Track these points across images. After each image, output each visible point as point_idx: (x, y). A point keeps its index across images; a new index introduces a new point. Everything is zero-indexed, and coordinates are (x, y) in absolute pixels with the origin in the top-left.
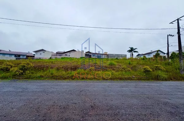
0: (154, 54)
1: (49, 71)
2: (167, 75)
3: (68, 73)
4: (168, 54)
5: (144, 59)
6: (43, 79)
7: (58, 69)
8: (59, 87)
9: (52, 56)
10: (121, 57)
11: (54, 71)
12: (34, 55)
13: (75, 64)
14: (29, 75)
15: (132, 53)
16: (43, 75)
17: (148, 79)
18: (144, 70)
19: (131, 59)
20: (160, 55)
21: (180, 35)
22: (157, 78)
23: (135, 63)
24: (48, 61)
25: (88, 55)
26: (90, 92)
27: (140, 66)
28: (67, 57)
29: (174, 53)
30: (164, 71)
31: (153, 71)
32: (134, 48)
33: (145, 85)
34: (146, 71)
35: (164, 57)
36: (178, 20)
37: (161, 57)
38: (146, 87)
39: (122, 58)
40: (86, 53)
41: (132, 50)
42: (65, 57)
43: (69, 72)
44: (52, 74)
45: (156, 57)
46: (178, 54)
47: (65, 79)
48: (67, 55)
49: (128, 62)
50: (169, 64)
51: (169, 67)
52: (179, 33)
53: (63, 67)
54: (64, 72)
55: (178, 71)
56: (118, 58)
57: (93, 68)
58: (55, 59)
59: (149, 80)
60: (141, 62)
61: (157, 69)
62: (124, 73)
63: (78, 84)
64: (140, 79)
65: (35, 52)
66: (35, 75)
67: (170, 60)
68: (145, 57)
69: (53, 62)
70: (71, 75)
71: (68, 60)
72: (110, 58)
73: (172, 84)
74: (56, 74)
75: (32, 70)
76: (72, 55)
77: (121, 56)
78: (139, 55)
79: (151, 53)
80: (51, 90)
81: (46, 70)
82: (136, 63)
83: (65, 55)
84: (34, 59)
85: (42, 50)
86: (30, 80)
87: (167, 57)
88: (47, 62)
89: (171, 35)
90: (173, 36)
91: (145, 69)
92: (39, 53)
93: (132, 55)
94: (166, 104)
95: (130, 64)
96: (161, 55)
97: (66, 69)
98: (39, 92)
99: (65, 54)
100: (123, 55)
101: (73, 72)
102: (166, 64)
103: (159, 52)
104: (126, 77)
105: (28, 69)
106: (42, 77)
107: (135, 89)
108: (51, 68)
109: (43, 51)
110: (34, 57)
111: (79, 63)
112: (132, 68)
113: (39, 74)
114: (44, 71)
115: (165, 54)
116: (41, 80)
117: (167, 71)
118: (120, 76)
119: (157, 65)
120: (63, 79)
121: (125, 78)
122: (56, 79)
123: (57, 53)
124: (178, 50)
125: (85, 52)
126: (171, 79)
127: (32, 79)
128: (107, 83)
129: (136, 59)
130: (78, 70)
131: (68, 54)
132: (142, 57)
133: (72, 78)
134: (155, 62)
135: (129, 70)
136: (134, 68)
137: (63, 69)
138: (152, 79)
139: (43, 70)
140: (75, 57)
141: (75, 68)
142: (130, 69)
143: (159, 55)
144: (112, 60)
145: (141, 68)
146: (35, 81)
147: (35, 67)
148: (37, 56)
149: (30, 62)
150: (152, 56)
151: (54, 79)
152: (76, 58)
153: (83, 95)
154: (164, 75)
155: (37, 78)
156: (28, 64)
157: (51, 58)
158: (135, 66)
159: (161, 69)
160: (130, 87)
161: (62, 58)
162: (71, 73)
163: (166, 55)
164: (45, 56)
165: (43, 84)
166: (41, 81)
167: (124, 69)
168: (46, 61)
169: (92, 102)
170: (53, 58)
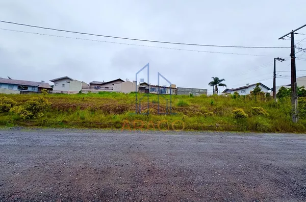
0: (252, 89)
1: (78, 114)
2: (272, 123)
3: (110, 118)
4: (274, 89)
5: (235, 97)
6: (66, 127)
7: (93, 111)
8: (95, 140)
9: (82, 90)
10: (198, 93)
11: (86, 114)
12: (52, 86)
13: (121, 103)
14: (44, 119)
15: (216, 87)
16: (66, 120)
17: (240, 129)
18: (235, 115)
19: (215, 97)
20: (262, 91)
21: (295, 58)
22: (255, 128)
23: (220, 104)
24: (76, 97)
25: (144, 88)
26: (146, 148)
27: (230, 109)
28: (108, 91)
29: (283, 88)
30: (266, 117)
31: (250, 116)
32: (220, 79)
33: (236, 139)
34: (238, 117)
35: (268, 94)
36: (292, 33)
37: (262, 94)
38: (237, 141)
39: (199, 95)
40: (141, 84)
41: (216, 82)
42: (104, 92)
43: (112, 115)
44: (83, 119)
45: (255, 94)
46: (290, 90)
47: (105, 127)
48: (108, 88)
49: (209, 101)
50: (274, 106)
51: (273, 110)
52: (292, 55)
53: (101, 108)
54: (103, 116)
55: (289, 117)
56: (194, 95)
57: (151, 109)
58: (87, 94)
59: (242, 130)
60: (231, 102)
61: (256, 113)
62: (202, 118)
63: (126, 135)
64: (227, 129)
65: (52, 81)
66: (54, 120)
67: (277, 100)
68: (237, 94)
69: (85, 99)
70: (114, 121)
71: (110, 97)
72: (179, 95)
73: (277, 138)
74: (90, 119)
75: (47, 112)
76: (117, 88)
77: (199, 91)
78: (227, 90)
79: (248, 88)
80: (80, 144)
81: (73, 112)
82: (222, 103)
83: (106, 87)
84: (52, 94)
85: (66, 78)
86: (45, 129)
87: (272, 94)
88: (74, 99)
89: (281, 59)
90: (284, 60)
91: (236, 113)
92: (60, 83)
93: (217, 90)
94: (268, 167)
95: (212, 104)
96: (264, 90)
97: (107, 110)
98: (60, 146)
99: (104, 86)
100: (202, 90)
101: (118, 116)
102: (270, 105)
103: (259, 86)
104: (205, 125)
105: (42, 109)
106: (65, 122)
107: (220, 144)
108: (81, 108)
109: (68, 81)
110: (52, 89)
111: (128, 102)
112: (215, 111)
113: (60, 119)
114: (69, 113)
115: (269, 89)
116: (63, 127)
117: (271, 118)
118: (196, 123)
119: (255, 108)
120: (101, 127)
121: (204, 127)
122: (90, 127)
123: (91, 84)
124: (290, 84)
125: (138, 84)
126: (278, 131)
127: (48, 126)
128: (177, 135)
129: (222, 97)
130: (127, 114)
131: (110, 86)
132: (233, 93)
133: (117, 126)
134: (252, 102)
135: (211, 115)
136: (219, 111)
137: (102, 111)
138: (248, 129)
139: (67, 111)
140: (122, 92)
141: (121, 110)
142: (212, 113)
143: (260, 90)
144: (183, 97)
145: (232, 111)
146: (54, 129)
147: (53, 107)
148: (58, 88)
149: (45, 98)
150: (248, 92)
151: (87, 127)
152: (124, 94)
153: (134, 152)
154: (266, 123)
155: (56, 124)
156: (41, 101)
157: (80, 92)
158: (220, 109)
159: (262, 114)
160: (212, 141)
161: (100, 93)
162: (114, 118)
163: (270, 91)
164: (72, 89)
165: (67, 134)
166: (64, 130)
167: (203, 113)
168: (73, 97)
169: (149, 163)
170: (85, 92)
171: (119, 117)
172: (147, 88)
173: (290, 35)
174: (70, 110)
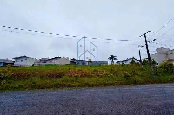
0: (130, 61)
1: (31, 80)
2: (143, 79)
3: (53, 81)
4: (140, 60)
5: (122, 65)
6: (22, 89)
7: (41, 77)
8: (43, 98)
9: (35, 64)
10: (104, 63)
11: (37, 80)
12: (14, 62)
13: (60, 71)
14: (6, 85)
15: (113, 60)
16: (23, 84)
18: (125, 76)
19: (112, 65)
20: (135, 62)
21: (148, 46)
22: (135, 83)
23: (116, 69)
24: (31, 68)
25: (73, 62)
26: (77, 101)
27: (121, 72)
28: (51, 64)
29: (144, 60)
30: (140, 76)
31: (132, 76)
32: (114, 56)
33: (127, 90)
34: (126, 76)
35: (138, 63)
36: (144, 34)
37: (136, 63)
39: (104, 65)
40: (71, 60)
41: (112, 58)
42: (49, 65)
43: (54, 79)
44: (34, 83)
45: (132, 64)
46: (148, 61)
47: (49, 87)
48: (51, 62)
49: (110, 68)
50: (142, 69)
51: (142, 72)
52: (146, 44)
53: (47, 75)
54: (48, 81)
55: (150, 75)
56: (101, 65)
57: (78, 75)
59: (129, 84)
60: (121, 68)
61: (134, 74)
62: (107, 78)
63: (63, 92)
64: (121, 84)
65: (14, 59)
66: (14, 85)
67: (143, 66)
68: (124, 63)
69: (36, 70)
70: (56, 83)
71: (53, 67)
72: (94, 66)
73: (148, 87)
74: (39, 83)
75: (9, 79)
76: (57, 62)
77: (104, 62)
78: (118, 62)
79: (128, 60)
80: (33, 102)
81: (27, 78)
83: (50, 62)
84: (14, 67)
85: (25, 57)
86: (6, 92)
87: (140, 63)
88: (29, 70)
89: (141, 46)
90: (143, 46)
91: (125, 74)
92: (20, 60)
93: (113, 62)
94: (148, 106)
95: (112, 70)
96: (136, 61)
97: (50, 76)
98: (17, 106)
99: (49, 61)
100: (105, 62)
101: (58, 79)
102: (140, 69)
103: (134, 59)
104: (109, 82)
105: (5, 78)
106: (21, 86)
107: (120, 94)
108: (33, 76)
109: (26, 58)
110: (13, 64)
111: (64, 70)
112: (114, 74)
113: (18, 84)
114: (25, 80)
115: (138, 61)
116: (19, 90)
117: (142, 76)
118: (104, 82)
119: (134, 71)
120: (47, 88)
121: (109, 84)
122: (39, 89)
123: (41, 60)
124: (148, 58)
125: (70, 59)
126: (147, 83)
127: (8, 90)
128: (93, 90)
129: (116, 65)
130: (64, 78)
131: (53, 61)
132: (121, 63)
133: (58, 86)
134: (132, 68)
135: (112, 76)
136: (116, 74)
137: (47, 77)
138: (132, 83)
139: (23, 78)
140: (61, 64)
141: (60, 76)
142: (113, 75)
143: (134, 61)
144: (96, 66)
145: (122, 74)
146: (13, 92)
147: (13, 76)
148: (18, 63)
149: (8, 70)
150: (128, 63)
151: (37, 88)
152: (61, 65)
153: (70, 105)
154: (140, 79)
155: (15, 88)
156: (6, 72)
157: (33, 65)
158: (116, 72)
159: (137, 74)
160: (115, 92)
161: (46, 65)
162: (56, 81)
163: (139, 61)
164: (28, 63)
165: (23, 95)
166: (20, 92)
167: (108, 75)
168: (28, 68)
169: (80, 112)
170: (37, 65)
171: (59, 81)
172: (75, 61)
173: (144, 35)
174: (26, 77)
